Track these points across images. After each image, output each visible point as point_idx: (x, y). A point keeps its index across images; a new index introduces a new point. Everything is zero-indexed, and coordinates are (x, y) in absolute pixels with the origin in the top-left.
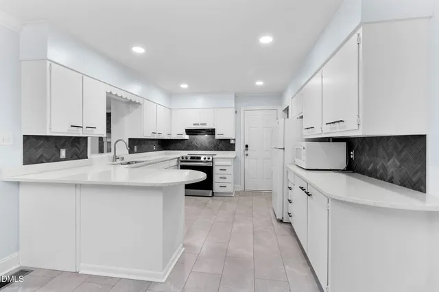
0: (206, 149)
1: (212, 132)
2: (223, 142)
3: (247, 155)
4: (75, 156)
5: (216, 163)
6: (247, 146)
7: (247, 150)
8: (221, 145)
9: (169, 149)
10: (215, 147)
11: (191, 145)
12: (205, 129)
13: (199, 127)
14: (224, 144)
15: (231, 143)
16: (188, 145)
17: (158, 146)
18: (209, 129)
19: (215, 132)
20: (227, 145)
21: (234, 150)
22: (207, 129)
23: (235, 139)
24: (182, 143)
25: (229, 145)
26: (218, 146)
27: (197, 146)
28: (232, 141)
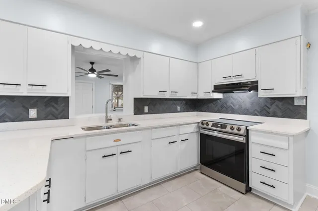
0: (246, 112)
1: (253, 86)
4: (50, 116)
8: (273, 109)
9: (201, 111)
11: (225, 106)
12: (240, 83)
13: (232, 80)
14: (280, 106)
15: (296, 104)
16: (222, 107)
17: (183, 106)
18: (247, 82)
19: (257, 86)
20: (288, 108)
21: (304, 117)
22: (243, 83)
23: (306, 97)
24: (214, 103)
25: (291, 107)
26: (267, 109)
27: (234, 107)
28: (297, 100)
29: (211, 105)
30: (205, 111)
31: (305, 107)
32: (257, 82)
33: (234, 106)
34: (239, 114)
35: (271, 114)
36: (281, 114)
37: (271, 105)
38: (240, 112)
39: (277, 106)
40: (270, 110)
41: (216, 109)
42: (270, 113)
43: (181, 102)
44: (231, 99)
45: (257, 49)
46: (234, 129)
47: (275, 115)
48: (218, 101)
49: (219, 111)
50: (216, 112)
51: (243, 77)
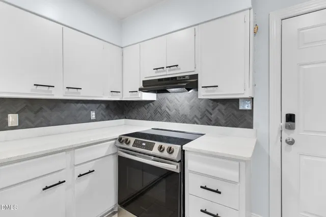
0: (184, 120)
1: (190, 83)
2: (221, 106)
3: (291, 143)
5: (190, 164)
6: (290, 118)
7: (291, 128)
8: (215, 114)
9: (130, 118)
10: (203, 115)
11: (159, 110)
12: (175, 78)
13: (165, 73)
14: (223, 111)
15: (241, 108)
16: (156, 112)
17: (102, 111)
18: (184, 77)
19: (197, 82)
20: (233, 114)
21: (250, 125)
22: (180, 77)
23: (253, 98)
24: (146, 106)
25: (236, 113)
26: (209, 115)
27: (170, 113)
28: (243, 103)
29: (143, 110)
30: (135, 119)
31: (251, 112)
32: (196, 76)
33: (170, 110)
34: (176, 122)
35: (213, 122)
36: (224, 122)
37: (213, 110)
38: (177, 120)
39: (219, 110)
40: (212, 116)
41: (149, 115)
42: (211, 121)
43: (98, 105)
44: (167, 101)
45: (196, 27)
46: (164, 150)
47: (217, 123)
48: (151, 104)
49: (152, 119)
50: (148, 120)
51: (180, 69)
